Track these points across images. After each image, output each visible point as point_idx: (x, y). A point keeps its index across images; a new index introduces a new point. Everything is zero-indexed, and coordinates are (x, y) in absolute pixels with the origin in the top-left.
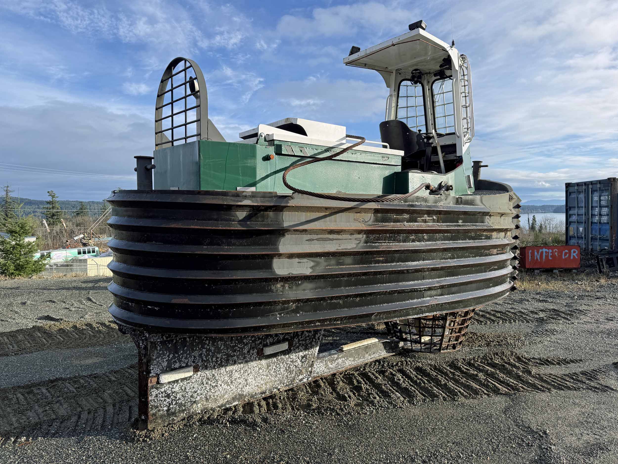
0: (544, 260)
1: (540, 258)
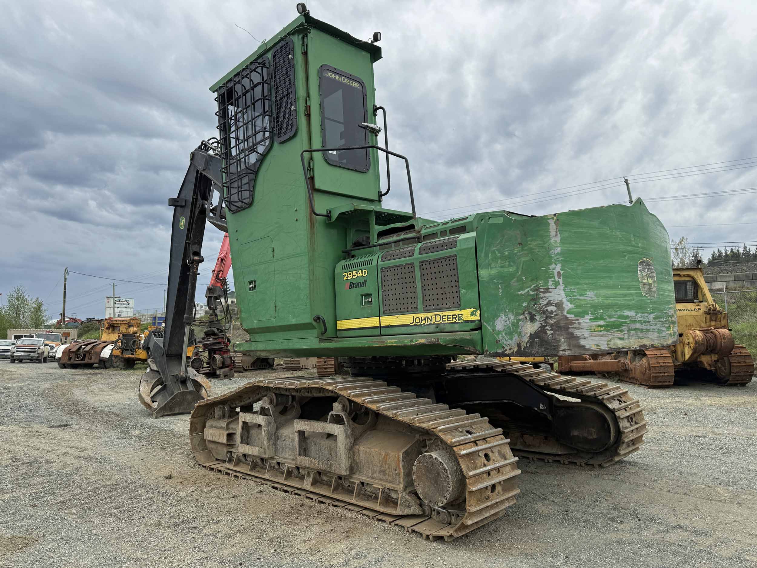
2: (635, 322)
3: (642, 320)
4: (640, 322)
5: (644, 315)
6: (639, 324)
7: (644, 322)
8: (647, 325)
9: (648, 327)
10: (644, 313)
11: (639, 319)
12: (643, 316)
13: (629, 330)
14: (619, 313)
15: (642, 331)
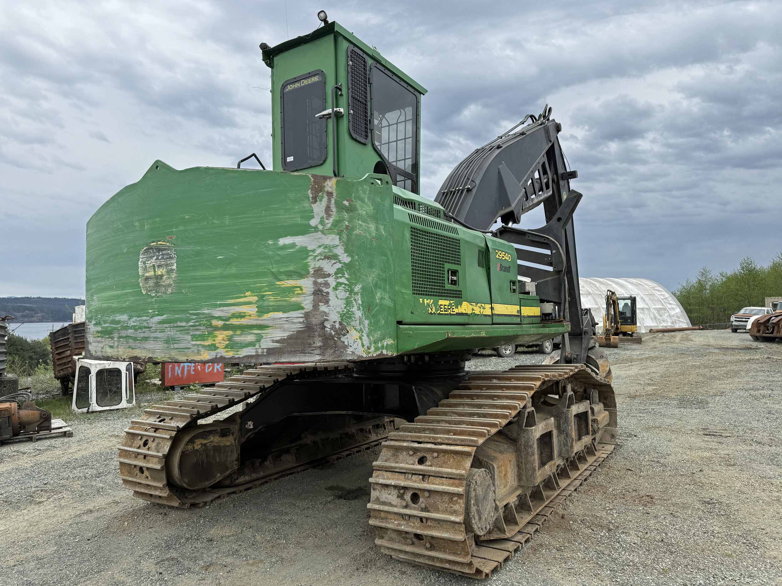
0: (185, 375)
1: (181, 374)
2: (127, 328)
3: (136, 326)
4: (133, 327)
5: (140, 318)
6: (132, 331)
7: (140, 328)
8: (144, 332)
9: (146, 335)
10: (141, 317)
11: (133, 324)
12: (139, 321)
13: (120, 337)
14: (111, 318)
15: (135, 339)
